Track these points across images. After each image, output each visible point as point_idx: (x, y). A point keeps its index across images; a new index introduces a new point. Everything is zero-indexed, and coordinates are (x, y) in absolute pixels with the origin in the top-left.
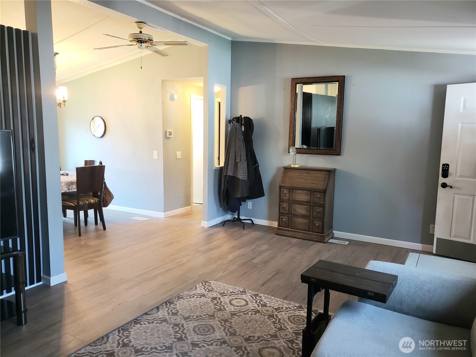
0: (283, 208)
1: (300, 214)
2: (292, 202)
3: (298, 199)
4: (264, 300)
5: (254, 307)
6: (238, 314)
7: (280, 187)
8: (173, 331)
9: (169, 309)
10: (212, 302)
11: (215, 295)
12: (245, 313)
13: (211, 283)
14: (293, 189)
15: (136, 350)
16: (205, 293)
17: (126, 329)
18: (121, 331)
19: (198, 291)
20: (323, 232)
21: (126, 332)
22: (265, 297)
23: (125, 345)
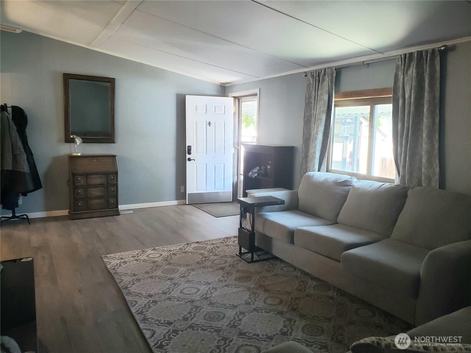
0: (78, 194)
1: (95, 196)
2: (87, 187)
3: (92, 183)
4: (164, 249)
5: (167, 253)
6: (168, 259)
7: (74, 175)
8: (157, 279)
9: (124, 275)
10: (140, 262)
11: (132, 259)
12: (170, 257)
13: (111, 256)
14: (87, 175)
15: (162, 293)
16: (122, 261)
17: (128, 293)
18: (128, 295)
19: (114, 262)
20: (117, 207)
21: (132, 294)
22: (161, 248)
23: (150, 296)
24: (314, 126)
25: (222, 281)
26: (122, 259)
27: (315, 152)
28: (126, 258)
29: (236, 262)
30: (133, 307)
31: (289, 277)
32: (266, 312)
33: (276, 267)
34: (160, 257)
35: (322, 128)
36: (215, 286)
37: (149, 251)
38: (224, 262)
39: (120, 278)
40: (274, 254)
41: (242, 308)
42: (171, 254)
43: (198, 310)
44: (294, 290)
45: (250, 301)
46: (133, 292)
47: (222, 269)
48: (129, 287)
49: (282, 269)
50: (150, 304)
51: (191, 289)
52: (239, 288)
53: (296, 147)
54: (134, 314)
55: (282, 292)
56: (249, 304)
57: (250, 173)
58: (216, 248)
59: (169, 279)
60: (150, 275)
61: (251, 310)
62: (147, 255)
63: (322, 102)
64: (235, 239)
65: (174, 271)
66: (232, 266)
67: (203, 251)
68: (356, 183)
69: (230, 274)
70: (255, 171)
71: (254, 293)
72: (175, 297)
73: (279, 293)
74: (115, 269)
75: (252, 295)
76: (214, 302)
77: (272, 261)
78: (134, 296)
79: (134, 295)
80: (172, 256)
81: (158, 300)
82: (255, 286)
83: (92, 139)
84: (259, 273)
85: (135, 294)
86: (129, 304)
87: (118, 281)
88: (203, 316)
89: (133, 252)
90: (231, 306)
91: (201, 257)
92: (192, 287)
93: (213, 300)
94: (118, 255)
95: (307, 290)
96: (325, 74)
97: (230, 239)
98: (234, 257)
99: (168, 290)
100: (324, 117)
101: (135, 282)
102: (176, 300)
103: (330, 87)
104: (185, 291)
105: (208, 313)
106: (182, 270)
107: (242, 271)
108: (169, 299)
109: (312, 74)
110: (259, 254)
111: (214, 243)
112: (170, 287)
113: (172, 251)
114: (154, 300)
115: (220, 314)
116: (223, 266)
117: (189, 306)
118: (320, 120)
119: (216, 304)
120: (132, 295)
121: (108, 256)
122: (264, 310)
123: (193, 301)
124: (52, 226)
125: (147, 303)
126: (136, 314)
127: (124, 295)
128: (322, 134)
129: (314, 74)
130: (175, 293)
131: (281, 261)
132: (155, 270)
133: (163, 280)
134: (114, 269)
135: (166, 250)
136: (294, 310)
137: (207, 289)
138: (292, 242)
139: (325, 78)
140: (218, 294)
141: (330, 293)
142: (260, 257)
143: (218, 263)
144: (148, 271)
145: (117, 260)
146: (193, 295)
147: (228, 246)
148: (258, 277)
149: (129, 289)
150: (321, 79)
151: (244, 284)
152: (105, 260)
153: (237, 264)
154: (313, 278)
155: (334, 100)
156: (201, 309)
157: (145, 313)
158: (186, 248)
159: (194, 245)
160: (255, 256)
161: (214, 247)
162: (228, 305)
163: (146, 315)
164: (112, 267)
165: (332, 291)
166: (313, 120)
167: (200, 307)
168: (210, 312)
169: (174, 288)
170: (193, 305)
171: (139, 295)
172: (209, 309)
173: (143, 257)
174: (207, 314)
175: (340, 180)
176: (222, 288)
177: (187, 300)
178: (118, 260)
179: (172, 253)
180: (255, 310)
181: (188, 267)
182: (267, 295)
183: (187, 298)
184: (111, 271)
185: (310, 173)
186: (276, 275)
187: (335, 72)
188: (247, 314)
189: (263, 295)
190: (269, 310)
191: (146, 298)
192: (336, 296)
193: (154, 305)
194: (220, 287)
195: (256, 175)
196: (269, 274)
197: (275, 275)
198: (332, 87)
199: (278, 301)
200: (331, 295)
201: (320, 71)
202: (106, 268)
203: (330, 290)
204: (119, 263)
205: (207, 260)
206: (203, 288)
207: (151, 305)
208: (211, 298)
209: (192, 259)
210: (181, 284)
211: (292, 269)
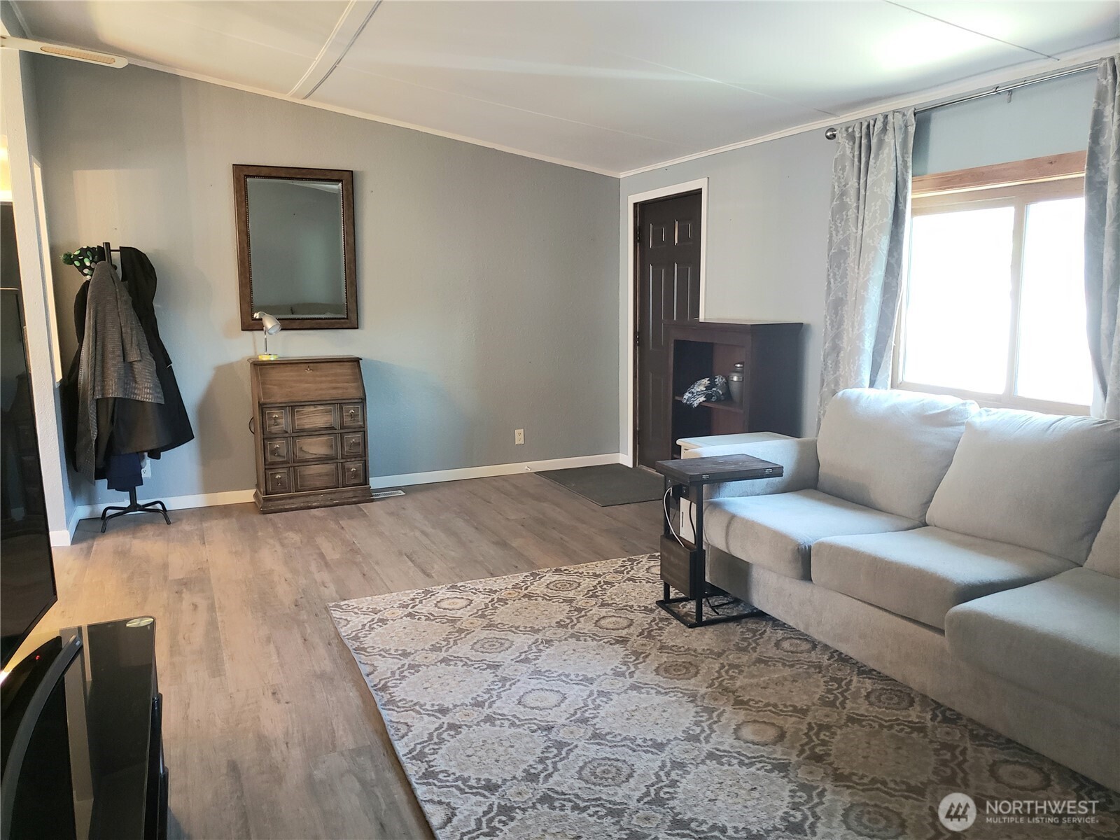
0: (274, 452)
1: (314, 456)
2: (294, 435)
3: (307, 427)
4: (477, 588)
5: (484, 598)
6: (486, 613)
7: (262, 407)
8: (460, 667)
9: (380, 655)
10: (418, 619)
11: (400, 612)
12: (491, 608)
13: (350, 604)
14: (293, 407)
15: (472, 705)
16: (377, 617)
17: (388, 702)
18: (388, 707)
19: (357, 621)
20: (366, 482)
21: (400, 704)
22: (469, 584)
23: (443, 711)
24: (857, 267)
25: (623, 674)
26: (375, 612)
27: (860, 338)
28: (385, 609)
29: (657, 624)
30: (400, 740)
31: (798, 666)
32: (741, 763)
33: (761, 640)
34: (466, 607)
35: (878, 273)
36: (605, 687)
37: (442, 592)
38: (625, 623)
39: (369, 662)
40: (757, 605)
41: (677, 751)
42: (493, 600)
43: (564, 753)
44: (814, 704)
45: (698, 732)
46: (400, 701)
47: (623, 641)
48: (392, 687)
49: (777, 645)
50: (441, 734)
51: (544, 695)
52: (666, 693)
53: (808, 326)
54: (404, 759)
55: (781, 707)
56: (696, 738)
57: (687, 395)
58: (605, 586)
59: (489, 667)
60: (443, 654)
61: (702, 757)
62: (435, 602)
63: (879, 203)
64: (652, 563)
65: (502, 645)
66: (648, 634)
67: (571, 594)
68: (979, 416)
69: (643, 655)
70: (699, 390)
71: (710, 711)
72: (505, 715)
73: (774, 710)
74: (359, 638)
75: (701, 714)
76: (603, 733)
77: (751, 624)
78: (402, 709)
79: (403, 707)
80: (496, 605)
81: (462, 723)
82: (710, 690)
83: (302, 319)
84: (719, 655)
85: (407, 705)
86: (391, 732)
87: (365, 669)
88: (578, 769)
89: (402, 595)
90: (650, 743)
91: (568, 608)
92: (547, 690)
93: (603, 727)
94: (365, 602)
95: (849, 704)
96: (884, 130)
97: (639, 563)
98: (652, 611)
99: (486, 696)
100: (884, 242)
101: (406, 673)
102: (506, 723)
103: (900, 162)
104: (529, 700)
105: (590, 762)
106: (520, 644)
107: (673, 648)
108: (489, 719)
109: (850, 130)
110: (716, 604)
111: (598, 573)
112: (492, 687)
113: (496, 591)
114: (452, 724)
115: (620, 764)
116: (624, 633)
117: (540, 740)
118: (873, 252)
119: (608, 737)
120: (398, 707)
121: (342, 603)
122: (735, 758)
123: (549, 729)
124: (217, 529)
125: (437, 729)
126: (408, 760)
127: (380, 707)
128: (880, 289)
129: (854, 131)
130: (506, 705)
131: (776, 623)
132: (455, 643)
133: (475, 668)
134: (356, 638)
135: (480, 590)
136: (818, 759)
137: (585, 695)
138: (806, 576)
139: (887, 140)
140: (612, 709)
141: (914, 714)
142: (718, 613)
143: (611, 626)
144: (438, 645)
145: (364, 614)
146: (550, 711)
147: (634, 581)
148: (717, 666)
149: (392, 690)
150: (874, 141)
151: (680, 684)
152: (334, 616)
153: (660, 629)
154: (864, 671)
155: (910, 196)
156: (571, 750)
157: (431, 758)
158: (529, 584)
159: (550, 576)
160: (706, 609)
161: (599, 583)
162: (641, 741)
163: (432, 763)
164: (352, 632)
165: (918, 709)
166: (852, 251)
167: (569, 745)
168: (594, 759)
169: (502, 689)
170: (550, 739)
171: (416, 707)
172: (593, 751)
173: (427, 607)
174: (586, 763)
175: (934, 408)
176: (623, 695)
177: (534, 723)
178: (366, 616)
179: (495, 596)
180: (711, 756)
181: (537, 636)
182: (742, 715)
183: (535, 719)
184: (349, 643)
185: (849, 391)
186: (766, 662)
187: (913, 120)
188: (691, 768)
189: (732, 716)
190: (749, 758)
191: (433, 715)
192: (929, 724)
193: (453, 737)
194: (619, 692)
195: (702, 399)
196: (745, 658)
197: (759, 661)
198: (905, 162)
199: (771, 733)
200: (917, 720)
201: (872, 122)
202: (338, 635)
203: (912, 703)
204: (370, 622)
205: (583, 616)
206: (576, 694)
207: (445, 736)
208: (595, 721)
209: (546, 613)
210: (519, 681)
211: (805, 646)
